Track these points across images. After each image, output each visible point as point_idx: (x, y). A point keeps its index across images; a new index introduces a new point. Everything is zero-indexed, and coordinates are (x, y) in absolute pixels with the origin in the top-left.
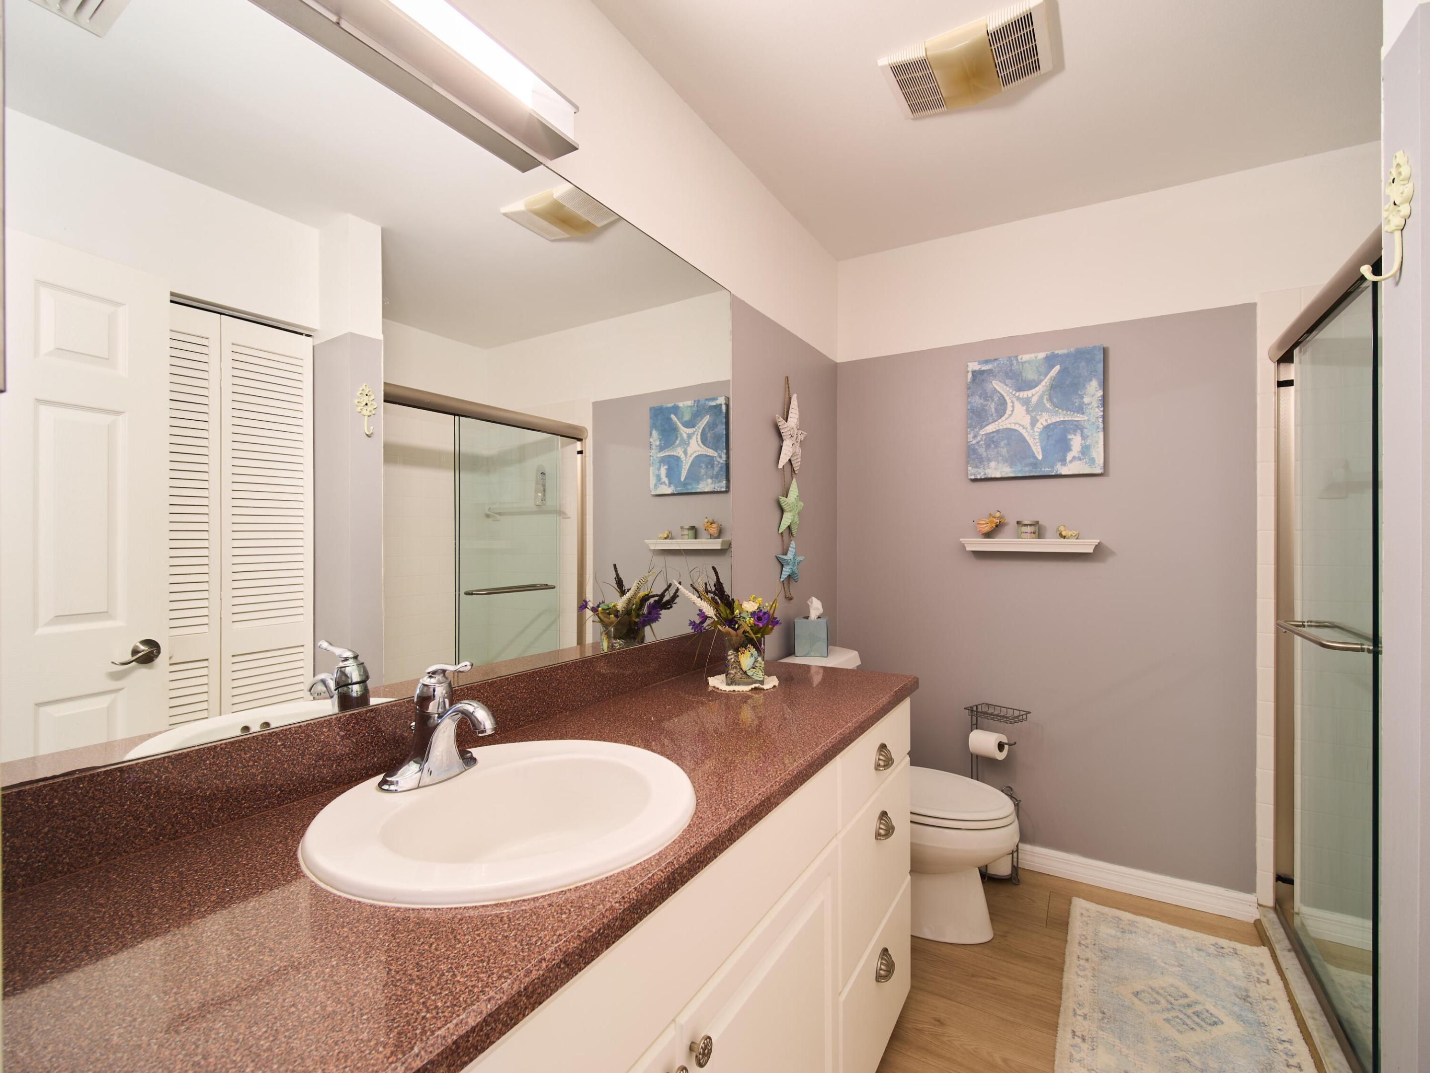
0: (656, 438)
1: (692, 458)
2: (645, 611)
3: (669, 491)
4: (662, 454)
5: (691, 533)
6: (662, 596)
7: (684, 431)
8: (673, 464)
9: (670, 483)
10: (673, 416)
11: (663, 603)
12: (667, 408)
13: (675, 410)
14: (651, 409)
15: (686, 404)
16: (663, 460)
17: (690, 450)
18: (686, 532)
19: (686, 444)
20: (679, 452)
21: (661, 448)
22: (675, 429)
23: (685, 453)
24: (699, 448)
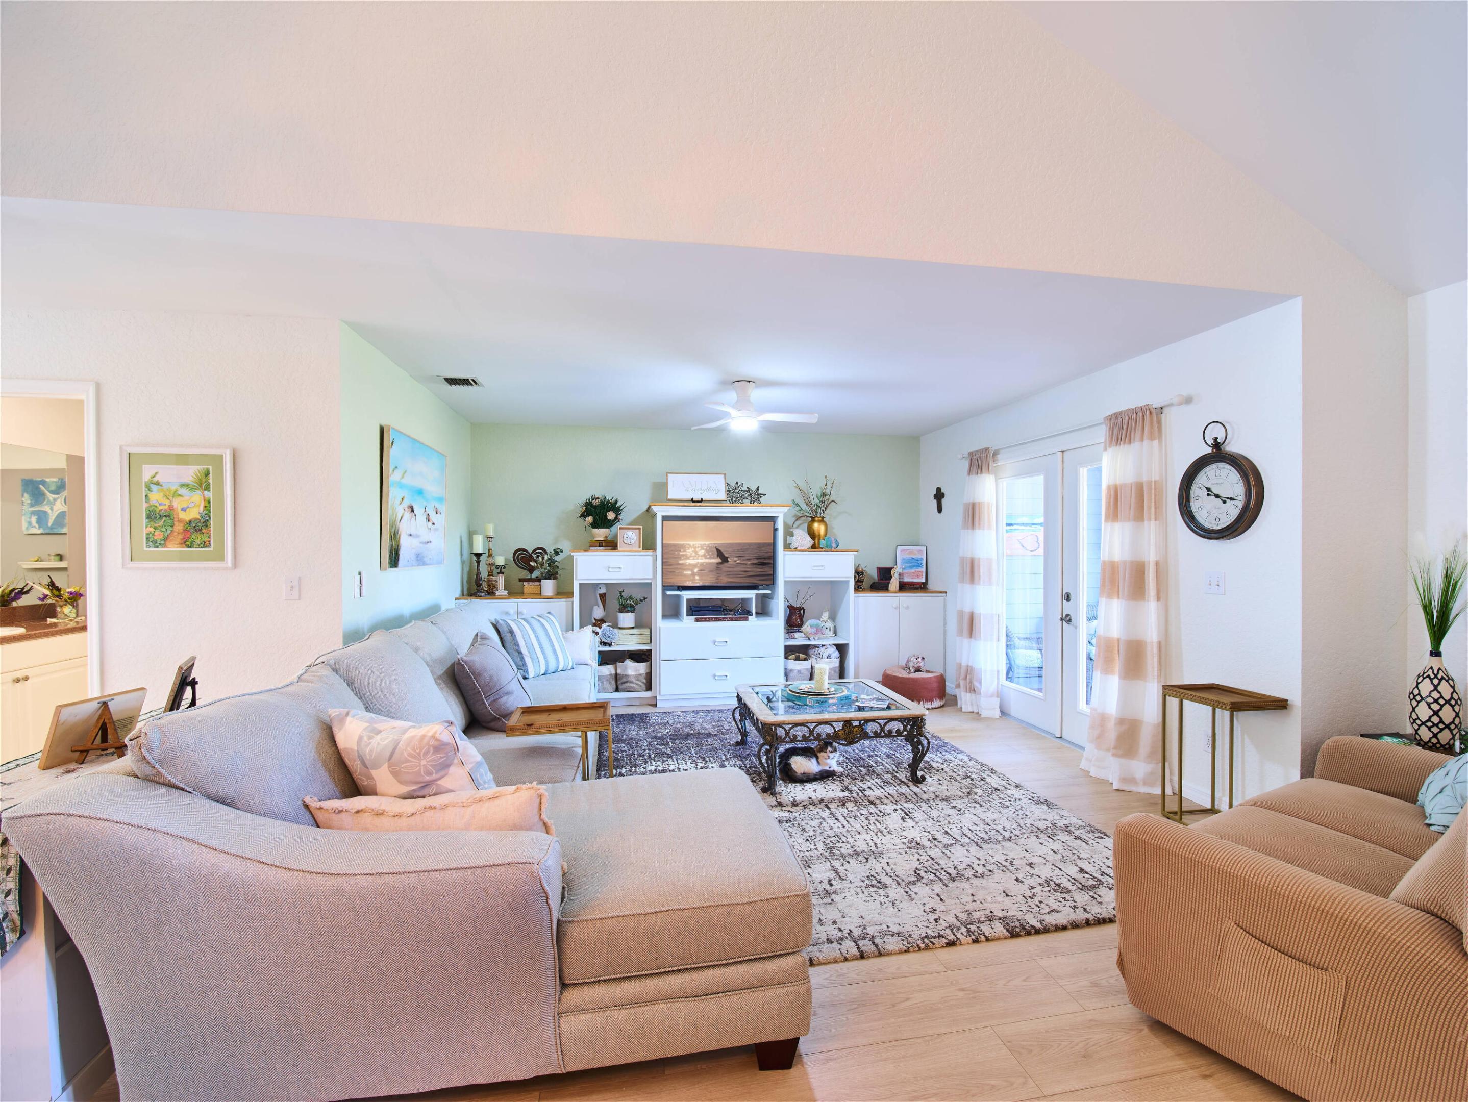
0: (27, 498)
1: (57, 513)
2: (13, 595)
3: (39, 532)
4: (33, 509)
5: (57, 558)
6: (23, 589)
7: (51, 497)
8: (42, 518)
9: (39, 527)
10: (41, 486)
11: (22, 592)
12: (37, 481)
13: (43, 482)
14: (22, 480)
15: (52, 480)
16: (33, 513)
17: (55, 508)
18: (52, 557)
19: (52, 504)
20: (47, 508)
21: (32, 505)
22: (43, 494)
23: (52, 509)
24: (62, 507)
